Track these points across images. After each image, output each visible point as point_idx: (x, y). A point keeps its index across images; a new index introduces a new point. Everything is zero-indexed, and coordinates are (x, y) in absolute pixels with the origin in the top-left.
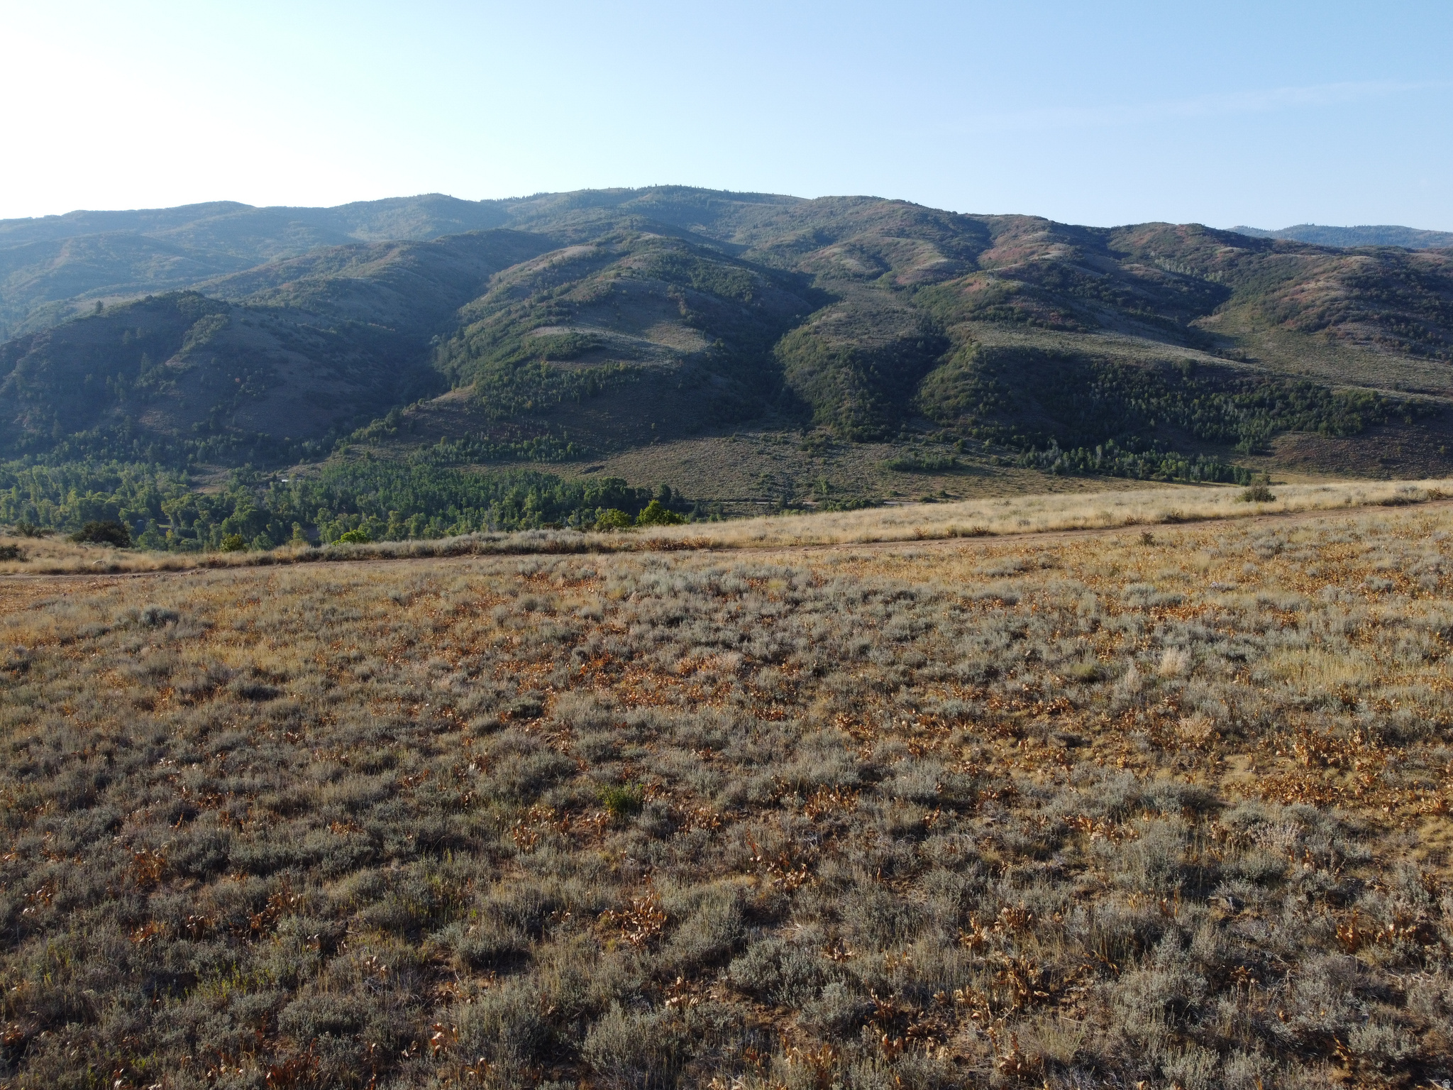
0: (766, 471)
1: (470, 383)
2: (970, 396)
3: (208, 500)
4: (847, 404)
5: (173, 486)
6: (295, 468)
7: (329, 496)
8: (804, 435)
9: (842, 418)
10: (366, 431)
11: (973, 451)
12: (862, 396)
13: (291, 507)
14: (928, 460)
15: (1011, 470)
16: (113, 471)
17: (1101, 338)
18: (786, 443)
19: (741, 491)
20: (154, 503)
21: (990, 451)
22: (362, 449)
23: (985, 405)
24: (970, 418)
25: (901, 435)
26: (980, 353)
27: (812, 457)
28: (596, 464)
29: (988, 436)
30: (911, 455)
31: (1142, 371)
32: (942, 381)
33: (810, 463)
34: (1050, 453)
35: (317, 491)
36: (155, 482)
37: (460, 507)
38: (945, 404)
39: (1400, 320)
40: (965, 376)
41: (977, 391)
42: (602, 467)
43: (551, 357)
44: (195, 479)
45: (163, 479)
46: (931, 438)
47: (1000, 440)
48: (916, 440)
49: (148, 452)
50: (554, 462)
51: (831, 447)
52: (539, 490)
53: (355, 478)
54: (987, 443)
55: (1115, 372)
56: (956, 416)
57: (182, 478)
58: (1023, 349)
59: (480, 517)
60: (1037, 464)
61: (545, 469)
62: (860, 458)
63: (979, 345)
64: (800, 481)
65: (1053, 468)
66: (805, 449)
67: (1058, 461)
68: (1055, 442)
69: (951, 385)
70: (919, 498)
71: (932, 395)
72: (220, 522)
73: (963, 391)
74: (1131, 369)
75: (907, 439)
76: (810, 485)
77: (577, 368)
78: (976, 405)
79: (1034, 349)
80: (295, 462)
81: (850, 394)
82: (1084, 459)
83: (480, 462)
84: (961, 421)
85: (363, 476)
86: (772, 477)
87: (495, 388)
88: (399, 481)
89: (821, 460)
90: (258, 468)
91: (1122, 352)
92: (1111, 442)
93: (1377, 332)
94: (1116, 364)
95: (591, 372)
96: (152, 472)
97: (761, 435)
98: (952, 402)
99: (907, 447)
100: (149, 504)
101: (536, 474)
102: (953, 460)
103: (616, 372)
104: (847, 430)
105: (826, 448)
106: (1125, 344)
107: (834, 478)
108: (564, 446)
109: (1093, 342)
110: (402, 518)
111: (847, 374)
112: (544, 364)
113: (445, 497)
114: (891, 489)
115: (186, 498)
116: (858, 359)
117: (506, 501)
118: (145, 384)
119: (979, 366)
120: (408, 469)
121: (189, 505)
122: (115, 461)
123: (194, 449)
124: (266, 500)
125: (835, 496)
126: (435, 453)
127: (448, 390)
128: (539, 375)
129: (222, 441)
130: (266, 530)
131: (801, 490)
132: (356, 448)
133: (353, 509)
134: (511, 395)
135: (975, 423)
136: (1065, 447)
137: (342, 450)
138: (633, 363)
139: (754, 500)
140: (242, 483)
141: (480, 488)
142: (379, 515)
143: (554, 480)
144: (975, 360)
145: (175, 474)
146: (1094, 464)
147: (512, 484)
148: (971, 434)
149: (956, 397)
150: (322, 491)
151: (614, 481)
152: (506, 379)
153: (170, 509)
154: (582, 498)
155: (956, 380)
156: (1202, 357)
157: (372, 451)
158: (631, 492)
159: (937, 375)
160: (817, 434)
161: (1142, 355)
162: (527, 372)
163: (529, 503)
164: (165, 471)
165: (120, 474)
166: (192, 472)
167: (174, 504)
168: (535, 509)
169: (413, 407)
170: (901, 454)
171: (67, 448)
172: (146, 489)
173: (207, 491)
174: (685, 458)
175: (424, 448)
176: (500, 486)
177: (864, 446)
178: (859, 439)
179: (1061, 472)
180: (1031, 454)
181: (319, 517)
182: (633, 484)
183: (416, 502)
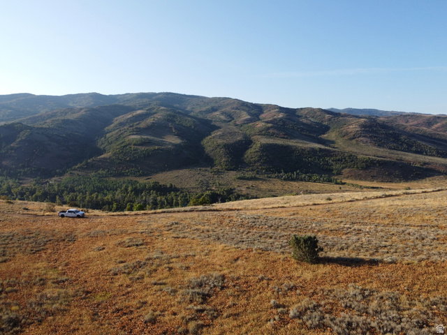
1: (109, 152)
3: (27, 189)
5: (15, 184)
6: (54, 178)
7: (66, 187)
8: (211, 168)
10: (77, 167)
11: (260, 173)
12: (228, 157)
14: (247, 176)
15: (271, 179)
17: (295, 141)
18: (206, 171)
20: (9, 189)
21: (265, 173)
22: (76, 172)
23: (263, 160)
24: (259, 164)
25: (239, 169)
26: (261, 145)
27: (214, 175)
28: (149, 177)
29: (264, 169)
30: (243, 175)
31: (306, 151)
32: (251, 153)
33: (213, 177)
34: (281, 174)
35: (62, 185)
36: (8, 183)
37: (108, 190)
38: (251, 160)
39: (375, 137)
40: (257, 152)
41: (260, 156)
42: (151, 178)
43: (135, 145)
44: (21, 181)
45: (11, 182)
46: (248, 169)
47: (268, 170)
48: (244, 170)
49: (4, 173)
50: (136, 176)
52: (132, 185)
53: (74, 182)
54: (264, 171)
55: (299, 151)
56: (255, 163)
57: (17, 181)
58: (273, 144)
60: (278, 177)
61: (134, 179)
62: (228, 175)
63: (261, 143)
64: (211, 182)
65: (282, 178)
66: (211, 173)
67: (284, 176)
68: (283, 171)
69: (253, 154)
70: (245, 187)
71: (248, 157)
73: (257, 156)
74: (303, 150)
75: (241, 170)
76: (214, 183)
77: (143, 148)
78: (260, 160)
79: (276, 144)
80: (54, 176)
81: (224, 156)
82: (291, 176)
83: (114, 176)
84: (256, 165)
85: (76, 181)
86: (202, 181)
87: (117, 154)
88: (88, 182)
90: (42, 178)
91: (300, 145)
92: (298, 171)
93: (369, 140)
94: (299, 149)
95: (147, 149)
96: (6, 180)
97: (199, 168)
98: (253, 159)
99: (241, 172)
101: (131, 180)
102: (255, 176)
103: (155, 150)
104: (224, 167)
106: (301, 143)
108: (139, 172)
109: (292, 142)
111: (223, 151)
112: (132, 147)
113: (103, 187)
114: (237, 184)
115: (20, 188)
117: (123, 189)
119: (261, 149)
120: (91, 179)
121: (21, 190)
124: (46, 188)
125: (221, 187)
126: (99, 174)
127: (102, 154)
128: (131, 150)
129: (30, 170)
130: (47, 198)
131: (211, 185)
133: (74, 191)
134: (122, 156)
136: (286, 172)
137: (69, 172)
138: (160, 147)
139: (198, 188)
140: (37, 183)
141: (114, 185)
142: (83, 193)
143: (137, 182)
144: (260, 147)
145: (14, 180)
146: (294, 177)
147: (124, 183)
148: (259, 168)
149: (255, 158)
150: (64, 185)
151: (155, 182)
152: (121, 151)
153: (15, 191)
154: (146, 187)
156: (323, 147)
157: (79, 173)
158: (161, 186)
159: (249, 151)
160: (215, 169)
161: (306, 146)
162: (127, 149)
163: (130, 189)
164: (10, 179)
166: (19, 179)
168: (132, 191)
169: (91, 159)
170: (240, 174)
172: (6, 185)
173: (25, 185)
174: (176, 175)
175: (95, 172)
176: (120, 184)
177: (229, 172)
178: (227, 170)
179: (285, 180)
180: (276, 174)
181: (64, 194)
182: (161, 183)
183: (94, 189)
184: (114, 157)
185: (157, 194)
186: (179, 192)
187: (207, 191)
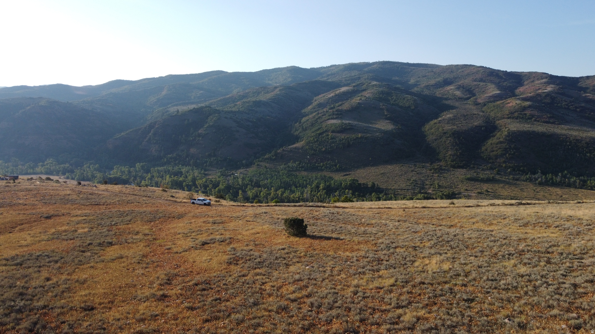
0: (414, 178)
1: (303, 141)
2: (503, 151)
3: (211, 181)
4: (450, 153)
5: (200, 175)
6: (240, 170)
7: (251, 181)
8: (431, 164)
9: (447, 158)
10: (265, 158)
11: (502, 173)
12: (456, 150)
13: (238, 184)
14: (482, 177)
15: (518, 182)
16: (180, 169)
17: (566, 127)
18: (423, 167)
19: (403, 186)
20: (194, 180)
21: (510, 173)
22: (263, 164)
23: (509, 154)
24: (502, 160)
25: (472, 166)
26: (509, 133)
27: (433, 173)
28: (348, 173)
29: (510, 167)
30: (475, 174)
31: (584, 142)
32: (491, 144)
33: (432, 176)
34: (536, 176)
35: (247, 179)
36: (194, 173)
37: (296, 187)
38: (491, 154)
40: (501, 142)
41: (505, 149)
42: (350, 174)
43: (333, 132)
44: (206, 173)
45: (196, 173)
46: (485, 167)
47: (516, 170)
48: (478, 168)
49: (191, 162)
50: (332, 171)
51: (442, 170)
52: (325, 182)
53: (260, 175)
54: (509, 170)
55: (570, 142)
56: (496, 159)
57: (202, 172)
58: (529, 131)
59: (304, 191)
60: (530, 180)
61: (328, 174)
62: (453, 174)
63: (509, 130)
64: (427, 183)
65: (537, 182)
66: (431, 170)
67: (540, 179)
68: (540, 171)
69: (495, 146)
70: (476, 192)
71: (486, 150)
72: (215, 189)
73: (500, 148)
74: (578, 141)
75: (474, 167)
76: (431, 185)
77: (343, 136)
78: (505, 154)
79: (534, 132)
80: (240, 168)
81: (451, 148)
82: (552, 179)
83: (304, 170)
84: (498, 160)
85: (263, 174)
86: (416, 181)
87: (311, 143)
88: (275, 177)
89: (437, 175)
90: (227, 170)
91: (575, 133)
92: (566, 172)
94: (571, 138)
95: (348, 138)
96: (193, 170)
97: (414, 164)
98: (494, 153)
99: (474, 171)
100: (192, 181)
101: (325, 176)
102: (493, 177)
103: (357, 138)
104: (449, 163)
105: (440, 170)
106: (577, 130)
107: (441, 182)
108: (336, 166)
109: (562, 129)
110: (276, 190)
111: (450, 140)
112: (330, 134)
113: (291, 183)
114: (465, 188)
115: (204, 180)
116: (456, 134)
117: (313, 186)
118: (191, 139)
119: (508, 138)
120: (279, 172)
121: (205, 182)
122: (180, 165)
123: (206, 162)
124: (230, 181)
125: (441, 190)
126: (289, 167)
127: (294, 143)
128: (328, 138)
129: (216, 160)
130: (230, 192)
131: (427, 187)
132: (261, 163)
133: (259, 186)
134: (317, 146)
135: (504, 162)
136: (544, 173)
137: (256, 164)
138: (364, 134)
139: (408, 190)
140: (222, 175)
141: (304, 180)
142: (268, 189)
143: (331, 178)
144: (506, 136)
145: (200, 171)
146: (556, 181)
147: (316, 179)
148: (502, 166)
149: (497, 151)
150: (249, 179)
151: (354, 180)
152: (315, 139)
153: (199, 183)
154: (341, 185)
155: (497, 144)
157: (267, 165)
158: (360, 184)
159: (490, 141)
160: (436, 165)
161: (584, 135)
162: (323, 137)
163: (322, 186)
164: (196, 169)
165: (182, 170)
166: (205, 170)
167: (200, 182)
168: (324, 189)
169: (281, 149)
170: (471, 174)
171: (165, 160)
172: (191, 176)
173: (210, 177)
174: (382, 172)
175: (285, 165)
176: (311, 180)
177: (456, 170)
178: (454, 167)
179: (541, 184)
180: (528, 176)
181: (248, 189)
182: (361, 181)
183: (281, 184)
184: (307, 147)
185: (355, 195)
186: (382, 194)
187: (419, 195)
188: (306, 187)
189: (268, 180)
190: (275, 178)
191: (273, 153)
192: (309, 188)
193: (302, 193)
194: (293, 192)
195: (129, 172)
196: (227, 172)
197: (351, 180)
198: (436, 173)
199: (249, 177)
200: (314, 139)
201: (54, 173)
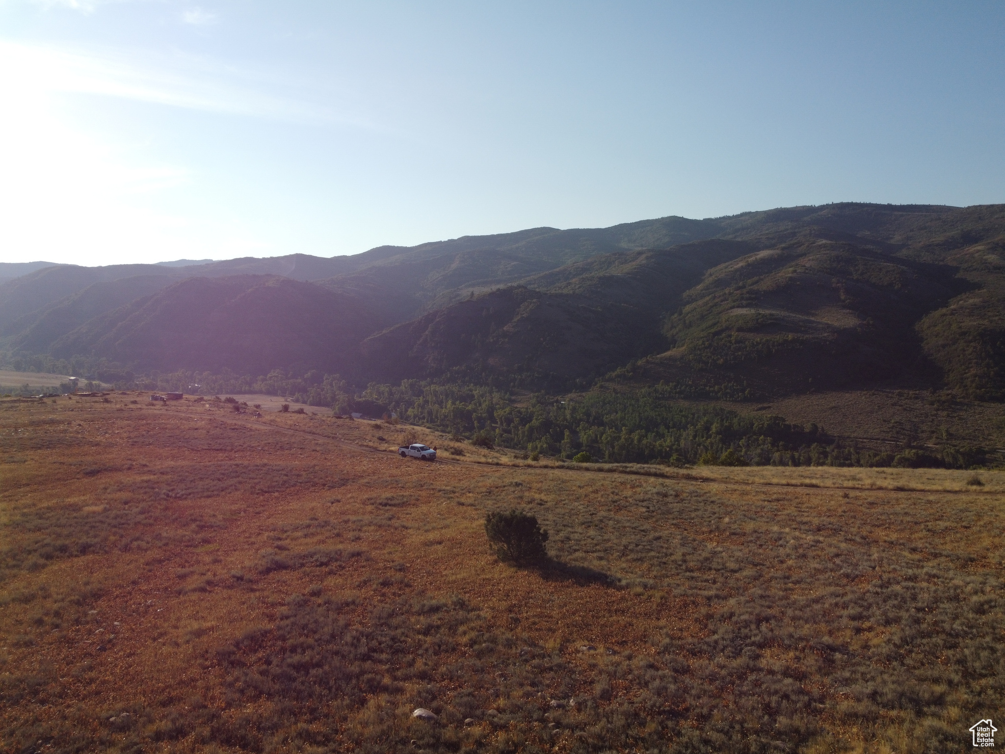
0: (897, 418)
1: (683, 345)
3: (519, 412)
4: (973, 371)
5: (501, 402)
6: (569, 395)
8: (933, 393)
9: (968, 382)
10: (614, 374)
12: (988, 366)
16: (471, 390)
18: (916, 398)
27: (937, 410)
28: (765, 405)
33: (935, 415)
36: (492, 398)
37: (668, 428)
42: (769, 407)
43: (740, 330)
44: (513, 398)
45: (496, 396)
49: (490, 379)
50: (735, 401)
51: (956, 403)
57: (506, 397)
59: (681, 435)
62: (980, 413)
66: (932, 404)
72: (525, 425)
77: (758, 338)
81: (976, 363)
85: (609, 403)
86: (900, 424)
87: (699, 349)
90: (548, 394)
95: (767, 341)
96: (491, 392)
97: (897, 391)
100: (488, 412)
103: (786, 341)
104: (971, 391)
107: (954, 428)
108: (743, 391)
110: (631, 432)
111: (975, 347)
112: (734, 334)
113: (659, 421)
115: (507, 410)
116: (987, 336)
117: (699, 426)
118: (492, 340)
120: (638, 400)
122: (472, 385)
123: (514, 380)
124: (551, 414)
125: (954, 442)
126: (656, 391)
127: (668, 349)
129: (530, 376)
132: (607, 384)
133: (602, 424)
134: (709, 354)
137: (598, 385)
138: (799, 335)
140: (539, 402)
143: (733, 414)
145: (503, 394)
151: (776, 418)
152: (707, 343)
154: (752, 428)
157: (616, 387)
158: (789, 426)
160: (944, 393)
162: (721, 339)
163: (714, 429)
164: (497, 392)
165: (474, 392)
166: (512, 394)
167: (501, 413)
169: (644, 360)
171: (449, 375)
173: (518, 405)
174: (833, 405)
175: (649, 387)
176: (696, 416)
177: (985, 404)
178: (982, 399)
181: (581, 428)
182: (791, 421)
183: (640, 422)
184: (691, 357)
185: (778, 446)
186: (832, 447)
187: (907, 451)
188: (685, 428)
189: (617, 413)
190: (631, 411)
191: (629, 366)
192: (691, 430)
193: (678, 440)
194: (662, 436)
195: (391, 393)
196: (549, 398)
197: (771, 418)
198: (943, 410)
199: (584, 408)
200: (703, 343)
201: (279, 392)
